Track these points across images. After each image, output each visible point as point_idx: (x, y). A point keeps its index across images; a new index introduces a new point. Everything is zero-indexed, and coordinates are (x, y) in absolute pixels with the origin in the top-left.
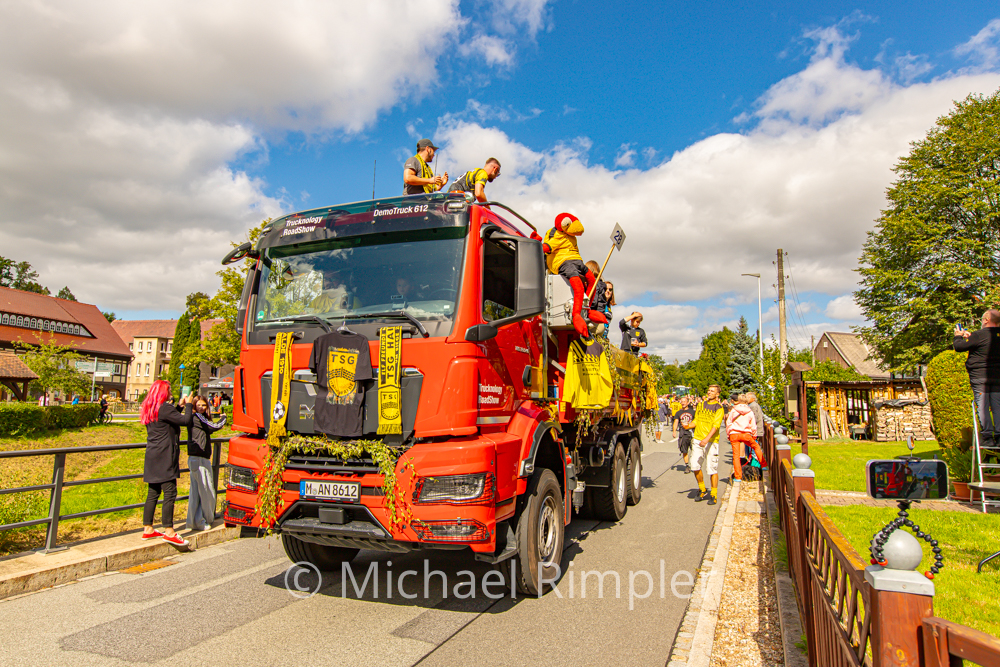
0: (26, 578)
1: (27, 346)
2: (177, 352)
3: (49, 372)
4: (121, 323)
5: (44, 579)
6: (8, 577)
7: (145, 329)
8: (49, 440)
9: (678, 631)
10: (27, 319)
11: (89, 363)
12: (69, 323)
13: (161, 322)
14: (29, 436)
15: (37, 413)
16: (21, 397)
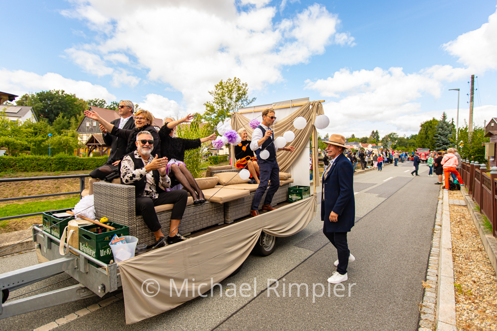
9: (429, 256)
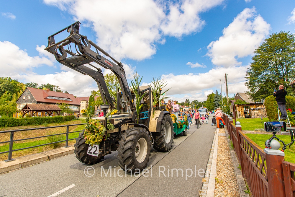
0: (62, 153)
1: (59, 104)
2: (90, 104)
3: (64, 109)
4: (78, 98)
5: (66, 153)
6: (59, 153)
7: (83, 99)
8: (64, 124)
10: (59, 98)
11: (72, 107)
12: (67, 98)
13: (86, 97)
14: (60, 123)
15: (62, 117)
16: (58, 114)
